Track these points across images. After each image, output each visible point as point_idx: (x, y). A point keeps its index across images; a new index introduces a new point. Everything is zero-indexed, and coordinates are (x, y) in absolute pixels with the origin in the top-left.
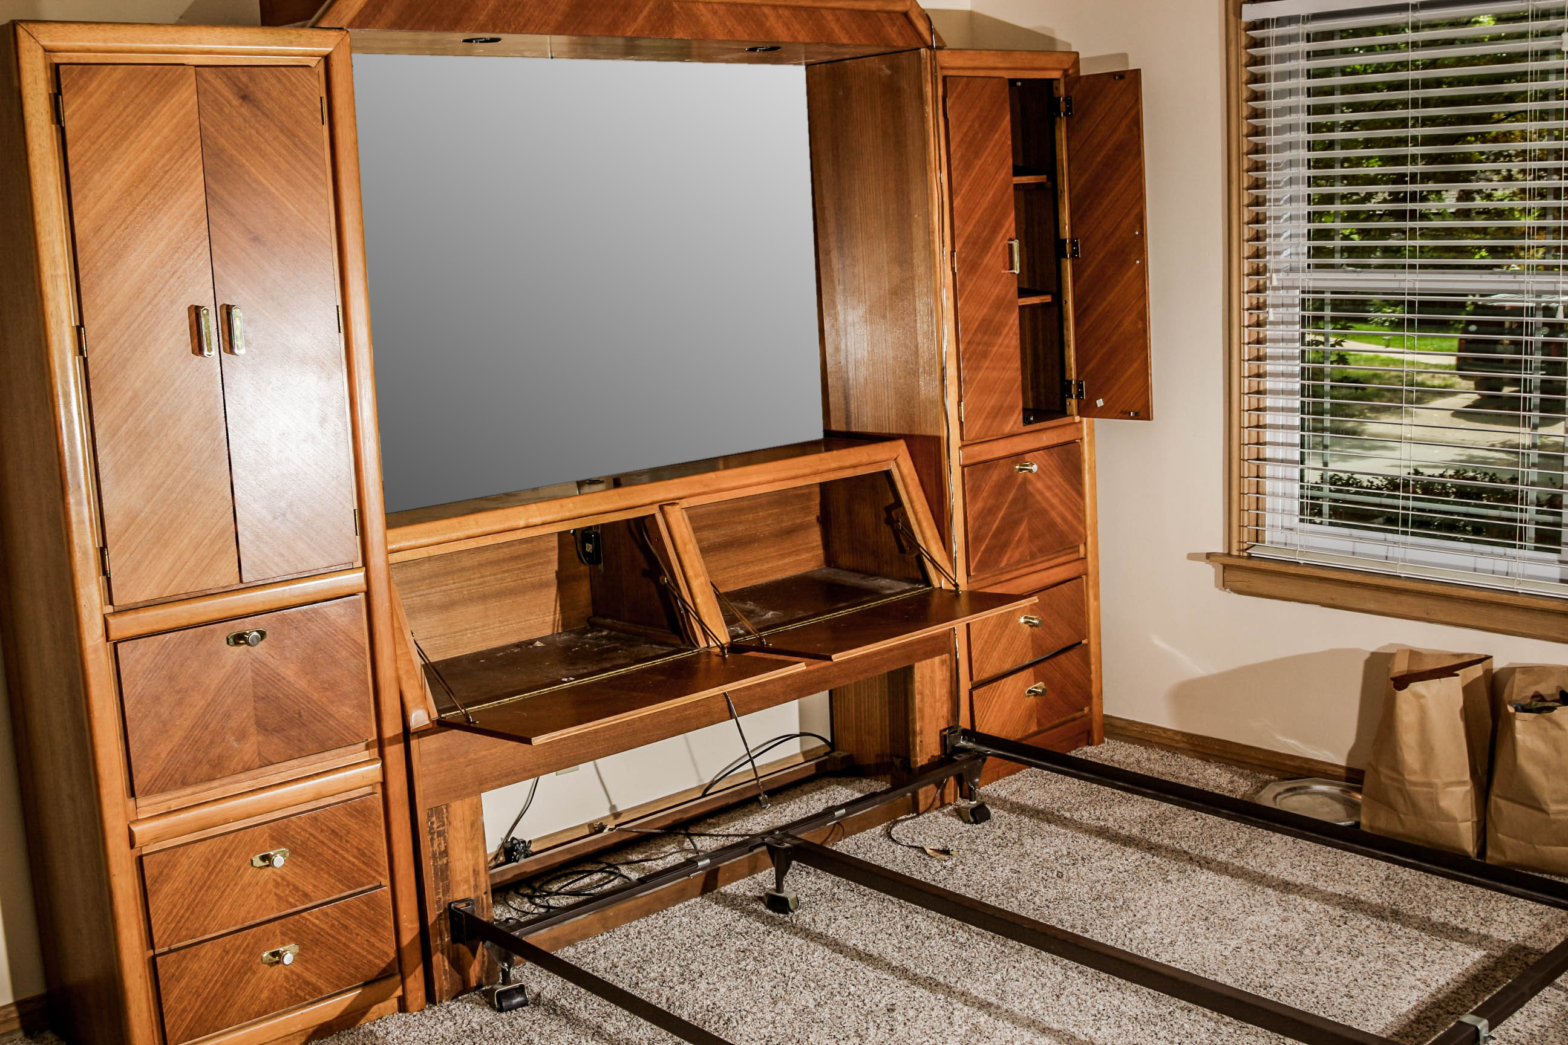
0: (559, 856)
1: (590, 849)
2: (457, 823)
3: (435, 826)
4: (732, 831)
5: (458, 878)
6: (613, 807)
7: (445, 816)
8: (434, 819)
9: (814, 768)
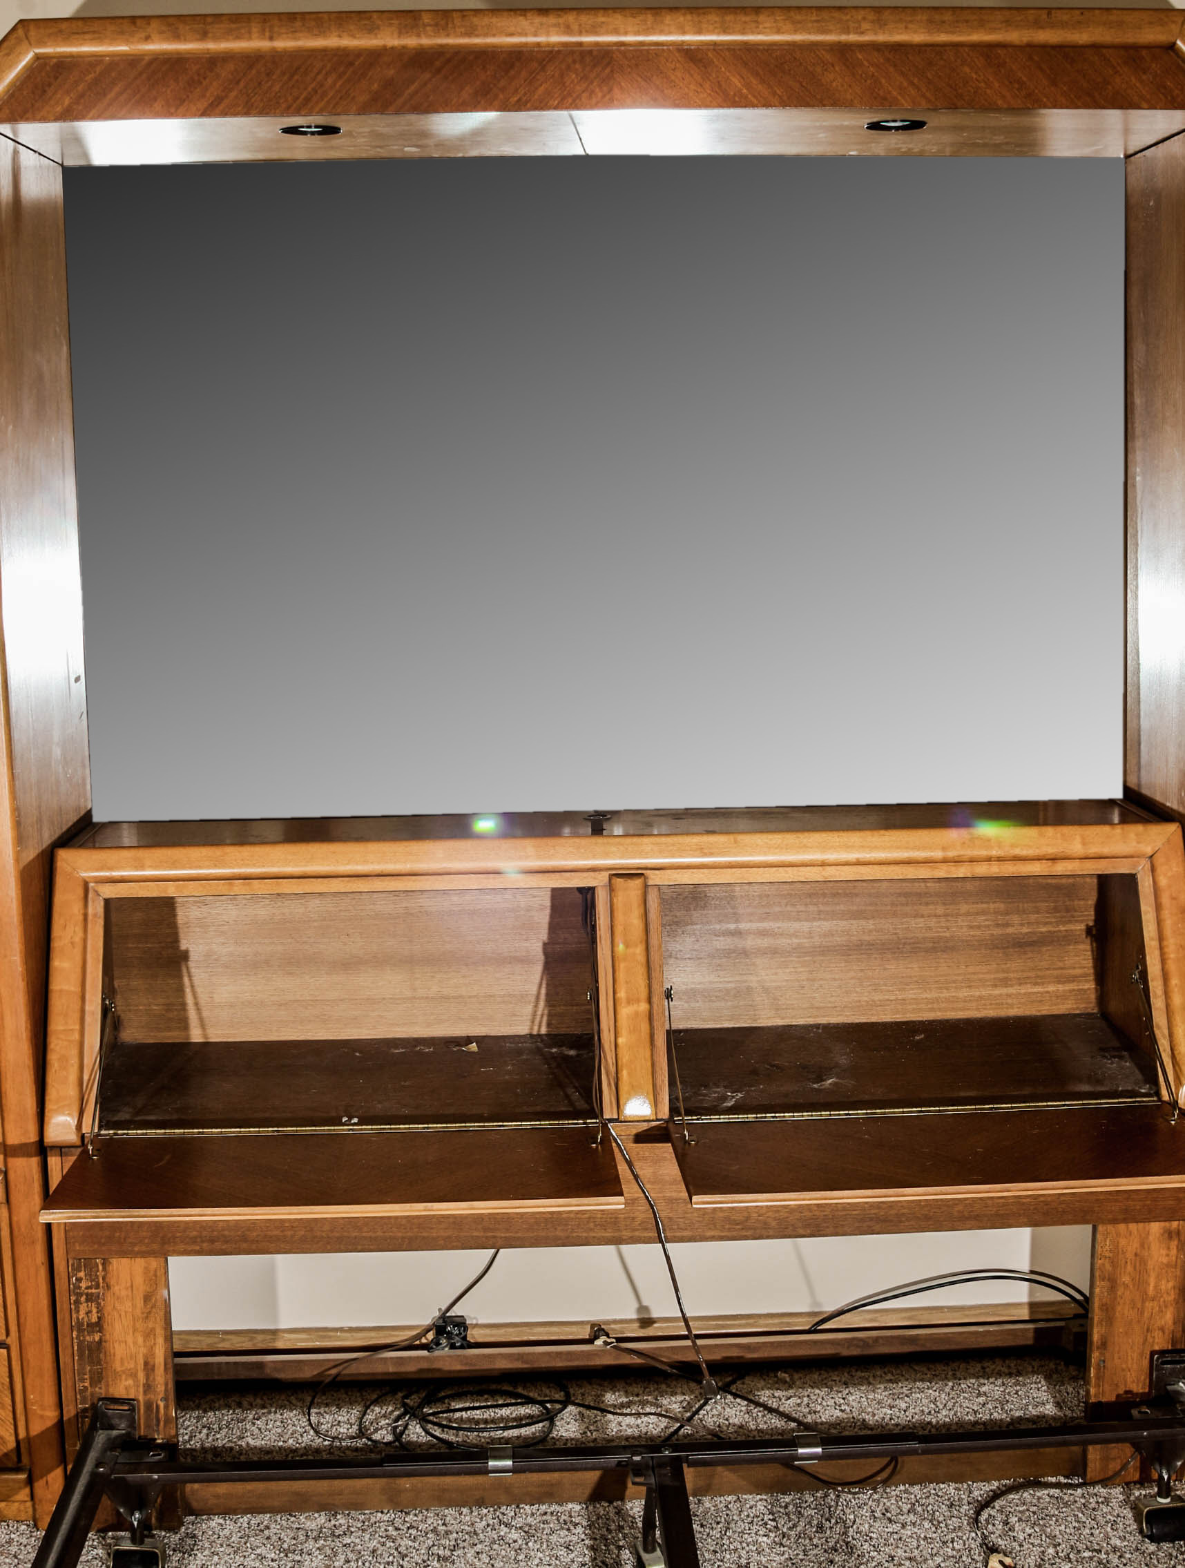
0: (502, 1360)
1: (560, 1364)
2: (120, 1289)
3: (83, 1285)
4: (788, 1406)
5: (118, 1366)
6: (642, 1308)
7: (100, 1274)
8: (82, 1274)
9: (1031, 1335)
